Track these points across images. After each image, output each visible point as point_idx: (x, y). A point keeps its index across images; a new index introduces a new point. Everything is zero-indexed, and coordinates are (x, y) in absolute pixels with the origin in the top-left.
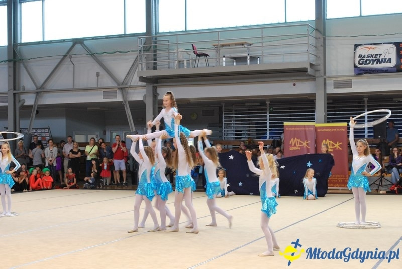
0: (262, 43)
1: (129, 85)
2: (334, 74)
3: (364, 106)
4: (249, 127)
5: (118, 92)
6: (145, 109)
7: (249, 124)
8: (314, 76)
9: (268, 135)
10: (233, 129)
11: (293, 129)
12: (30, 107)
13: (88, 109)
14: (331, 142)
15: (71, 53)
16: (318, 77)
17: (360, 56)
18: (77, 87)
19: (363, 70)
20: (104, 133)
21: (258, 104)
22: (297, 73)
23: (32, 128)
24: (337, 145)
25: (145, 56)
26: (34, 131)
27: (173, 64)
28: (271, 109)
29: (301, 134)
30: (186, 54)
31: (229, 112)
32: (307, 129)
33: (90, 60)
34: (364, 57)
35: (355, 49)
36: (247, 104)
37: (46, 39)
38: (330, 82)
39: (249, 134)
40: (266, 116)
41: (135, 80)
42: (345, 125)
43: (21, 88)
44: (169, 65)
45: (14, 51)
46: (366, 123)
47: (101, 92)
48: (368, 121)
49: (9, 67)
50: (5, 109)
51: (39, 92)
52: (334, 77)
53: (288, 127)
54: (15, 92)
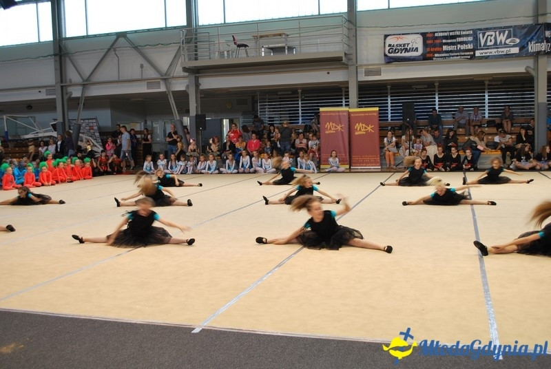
0: (300, 34)
1: (172, 75)
2: (365, 63)
3: (387, 93)
4: (281, 114)
5: (162, 82)
6: (189, 99)
7: (281, 111)
8: (347, 65)
9: (300, 121)
10: (267, 116)
11: (329, 114)
12: (77, 99)
13: (132, 100)
14: (364, 125)
15: (114, 47)
16: (351, 65)
17: (390, 45)
18: (122, 79)
19: (393, 59)
21: (290, 93)
22: (333, 62)
23: (80, 118)
24: (369, 128)
25: (187, 47)
26: (82, 121)
27: (213, 55)
28: (303, 97)
29: (336, 119)
30: (226, 46)
31: (263, 100)
32: (341, 114)
33: (134, 52)
34: (393, 46)
35: (385, 39)
36: (279, 93)
37: (90, 33)
38: (362, 70)
39: (281, 120)
40: (298, 104)
41: (178, 71)
42: (377, 109)
43: (68, 81)
44: (210, 56)
45: (60, 46)
46: (389, 108)
47: (146, 83)
48: (391, 106)
49: (55, 61)
50: (53, 101)
51: (86, 84)
52: (365, 65)
53: (324, 112)
54: (62, 85)
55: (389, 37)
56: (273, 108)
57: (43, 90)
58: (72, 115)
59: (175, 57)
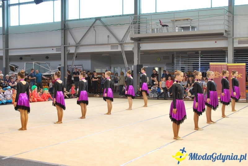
0: (198, 19)
1: (125, 42)
2: (239, 36)
4: (189, 65)
5: (119, 46)
6: (133, 55)
7: (189, 64)
8: (227, 37)
9: (200, 70)
10: (180, 66)
11: (215, 66)
12: (73, 54)
13: (103, 55)
15: (94, 25)
16: (229, 38)
18: (97, 43)
20: (111, 68)
21: (194, 53)
22: (218, 36)
23: (74, 64)
24: (240, 76)
25: (134, 26)
26: (75, 66)
28: (202, 56)
29: (219, 69)
30: (156, 25)
31: (178, 57)
32: (222, 66)
33: (104, 28)
36: (188, 53)
37: (81, 18)
38: (236, 41)
39: (188, 69)
40: (199, 60)
41: (128, 39)
42: (245, 64)
43: (68, 44)
44: (147, 31)
45: (64, 24)
47: (110, 46)
49: (62, 33)
50: (60, 55)
51: (77, 46)
52: (238, 38)
53: (212, 65)
54: (65, 46)
56: (185, 62)
57: (55, 49)
58: (69, 63)
59: (127, 31)
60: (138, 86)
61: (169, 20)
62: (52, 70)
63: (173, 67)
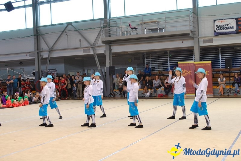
0: (165, 21)
1: (96, 45)
3: (219, 52)
4: (159, 65)
5: (91, 49)
6: (105, 57)
7: (159, 63)
8: (193, 37)
9: (169, 69)
11: (183, 65)
12: (46, 59)
13: (76, 58)
15: (65, 30)
16: (196, 38)
17: (217, 26)
18: (70, 48)
19: (219, 33)
20: (84, 70)
21: (163, 53)
23: (47, 69)
24: (206, 73)
25: (104, 30)
26: (48, 71)
27: (119, 34)
28: (170, 55)
29: (187, 68)
30: (126, 28)
31: (148, 57)
32: (190, 65)
33: (76, 33)
34: (219, 26)
35: (214, 23)
36: (157, 53)
37: (53, 23)
38: (201, 40)
39: (159, 69)
40: (168, 59)
41: (100, 43)
42: (210, 62)
43: (41, 49)
44: (117, 34)
45: (37, 30)
46: (220, 61)
47: (82, 50)
48: (221, 60)
49: (35, 39)
50: (33, 60)
51: (50, 51)
52: (203, 37)
53: (180, 64)
54: (38, 51)
55: (216, 22)
56: (155, 62)
57: (28, 54)
58: (43, 67)
59: (98, 35)
60: (111, 87)
61: (138, 23)
62: (26, 75)
63: (144, 67)
